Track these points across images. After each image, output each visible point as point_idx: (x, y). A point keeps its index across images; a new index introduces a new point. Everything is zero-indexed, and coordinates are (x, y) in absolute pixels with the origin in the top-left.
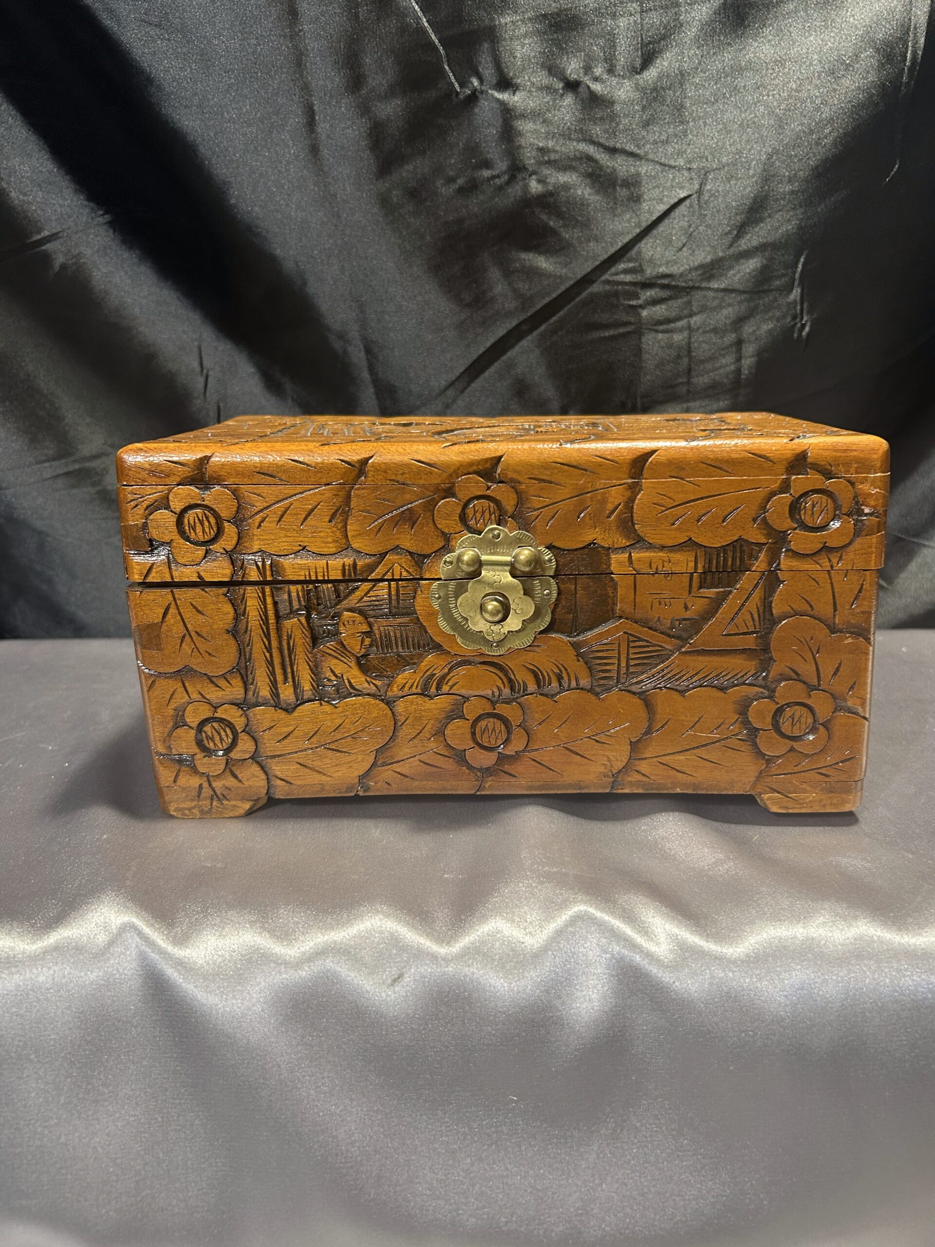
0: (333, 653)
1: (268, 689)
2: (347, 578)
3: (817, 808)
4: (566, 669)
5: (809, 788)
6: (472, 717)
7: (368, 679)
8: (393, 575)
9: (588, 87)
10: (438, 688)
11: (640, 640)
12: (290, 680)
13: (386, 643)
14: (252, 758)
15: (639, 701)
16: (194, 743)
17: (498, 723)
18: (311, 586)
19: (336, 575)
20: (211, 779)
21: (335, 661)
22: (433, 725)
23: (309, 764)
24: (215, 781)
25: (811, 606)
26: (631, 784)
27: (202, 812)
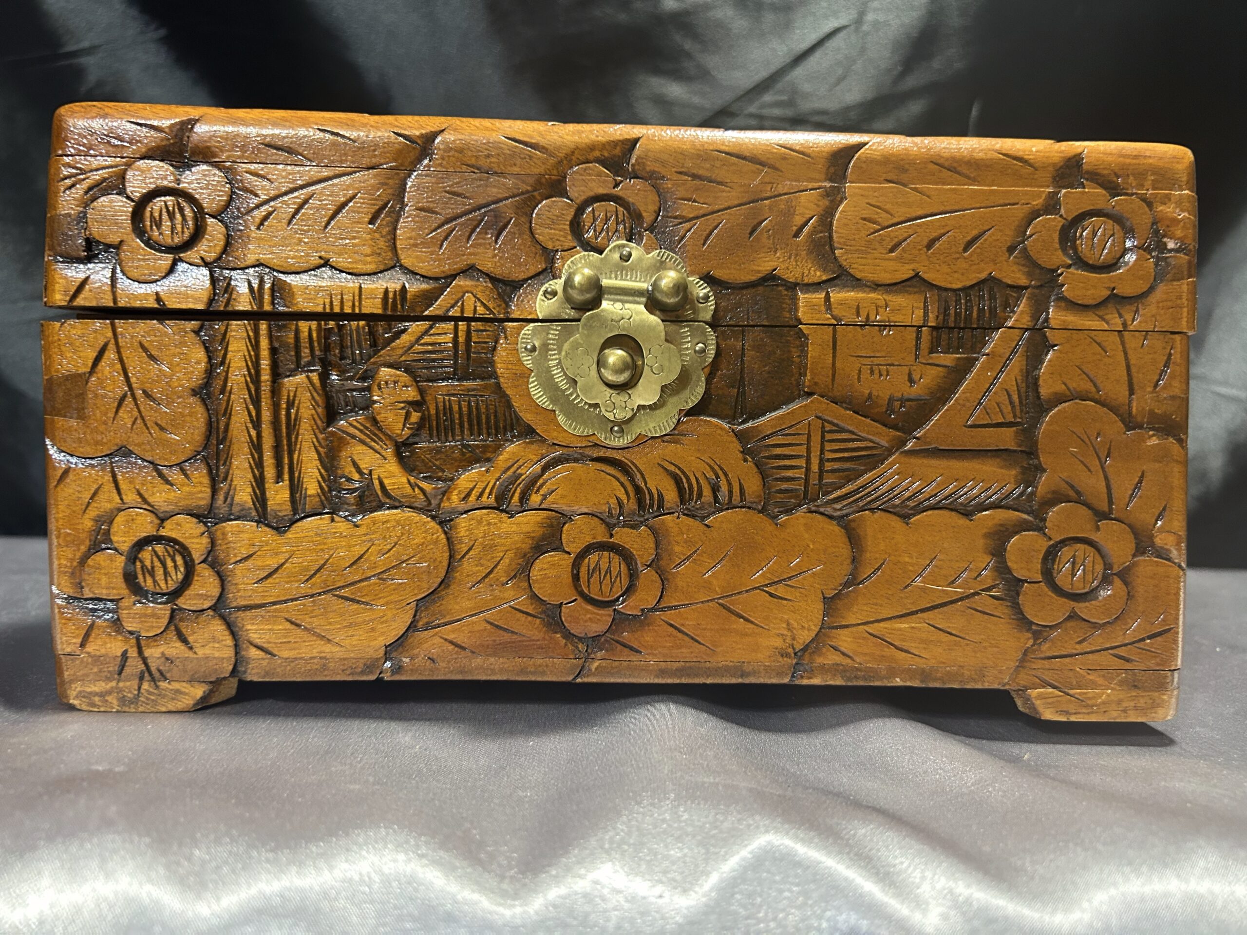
0: (357, 433)
1: (250, 490)
2: (389, 313)
3: (1115, 714)
4: (726, 475)
5: (1100, 681)
6: (575, 548)
7: (412, 479)
8: (462, 311)
10: (524, 498)
11: (842, 430)
12: (286, 476)
13: (444, 424)
14: (214, 608)
15: (837, 529)
16: (121, 579)
17: (616, 559)
18: (331, 324)
19: (373, 306)
20: (143, 643)
21: (361, 448)
22: (512, 560)
23: (306, 621)
24: (148, 646)
25: (1095, 385)
26: (824, 670)
27: (123, 701)
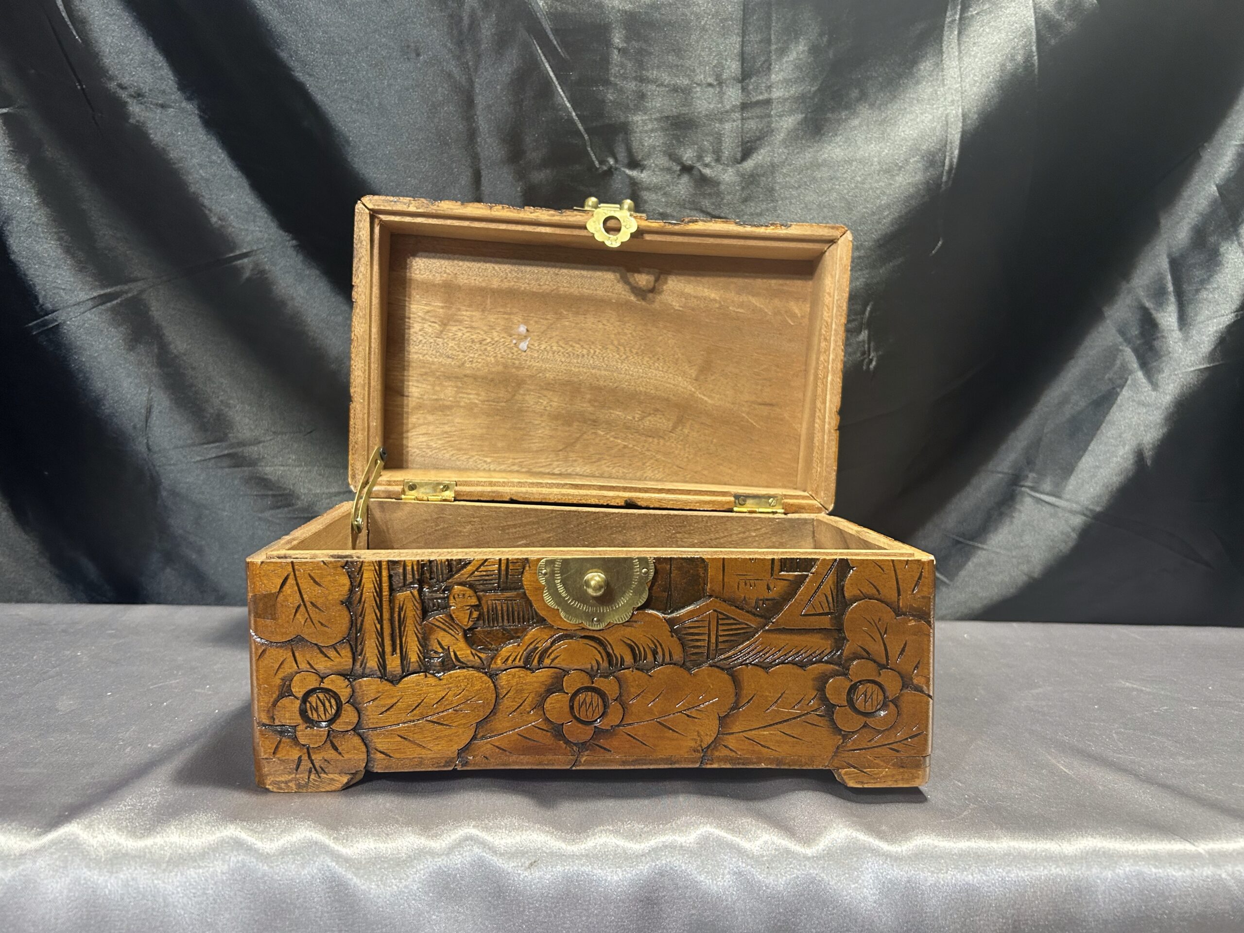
0: (441, 625)
1: (376, 659)
3: (890, 783)
4: (661, 645)
5: (882, 763)
6: (571, 691)
7: (474, 652)
9: (700, 171)
10: (540, 661)
11: (728, 618)
12: (398, 651)
13: (492, 617)
14: (354, 729)
15: (727, 677)
16: (298, 714)
17: (596, 696)
20: (311, 751)
21: (442, 633)
22: (533, 698)
23: (411, 736)
24: (315, 753)
25: (878, 591)
26: (720, 760)
27: (299, 786)
